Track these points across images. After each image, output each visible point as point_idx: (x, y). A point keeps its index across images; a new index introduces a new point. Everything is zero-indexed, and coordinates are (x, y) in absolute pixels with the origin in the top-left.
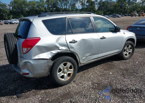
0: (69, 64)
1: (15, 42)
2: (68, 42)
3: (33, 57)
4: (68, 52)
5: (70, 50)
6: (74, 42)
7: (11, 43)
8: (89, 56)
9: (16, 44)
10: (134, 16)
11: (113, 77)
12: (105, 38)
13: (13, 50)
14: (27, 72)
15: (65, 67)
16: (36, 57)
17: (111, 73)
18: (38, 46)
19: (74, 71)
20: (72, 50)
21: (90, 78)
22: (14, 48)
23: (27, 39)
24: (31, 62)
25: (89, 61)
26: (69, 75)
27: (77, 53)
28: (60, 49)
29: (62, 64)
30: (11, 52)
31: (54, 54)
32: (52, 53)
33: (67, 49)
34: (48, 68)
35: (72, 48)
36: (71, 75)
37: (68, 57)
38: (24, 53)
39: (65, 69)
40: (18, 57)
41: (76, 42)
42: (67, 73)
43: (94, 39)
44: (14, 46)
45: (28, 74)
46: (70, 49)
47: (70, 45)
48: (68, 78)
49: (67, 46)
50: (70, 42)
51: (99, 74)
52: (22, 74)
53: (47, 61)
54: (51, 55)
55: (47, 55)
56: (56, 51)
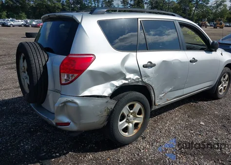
0: (138, 106)
1: (43, 60)
2: (141, 65)
3: (80, 92)
4: (139, 84)
5: (142, 81)
6: (150, 65)
7: (37, 61)
8: (170, 92)
9: (46, 64)
10: (204, 26)
11: (209, 131)
12: (196, 61)
13: (39, 75)
14: (66, 120)
15: (132, 111)
16: (87, 93)
17: (202, 123)
18: (91, 71)
19: (145, 118)
20: (146, 80)
21: (169, 132)
22: (42, 72)
23: (70, 56)
24: (78, 101)
25: (168, 100)
26: (136, 125)
27: (153, 86)
28: (127, 77)
29: (127, 107)
30: (36, 81)
31: (117, 87)
32: (113, 85)
33: (138, 79)
34: (105, 114)
35: (147, 76)
36: (140, 126)
37: (138, 93)
38: (62, 84)
39: (131, 116)
40: (47, 90)
41: (154, 65)
42: (134, 123)
43: (181, 62)
44: (42, 69)
45: (68, 124)
46: (143, 78)
47: (144, 72)
48: (135, 131)
49: (138, 72)
50: (145, 66)
51: (183, 124)
52: (54, 123)
53: (105, 100)
54: (111, 89)
55: (104, 89)
56: (121, 81)
